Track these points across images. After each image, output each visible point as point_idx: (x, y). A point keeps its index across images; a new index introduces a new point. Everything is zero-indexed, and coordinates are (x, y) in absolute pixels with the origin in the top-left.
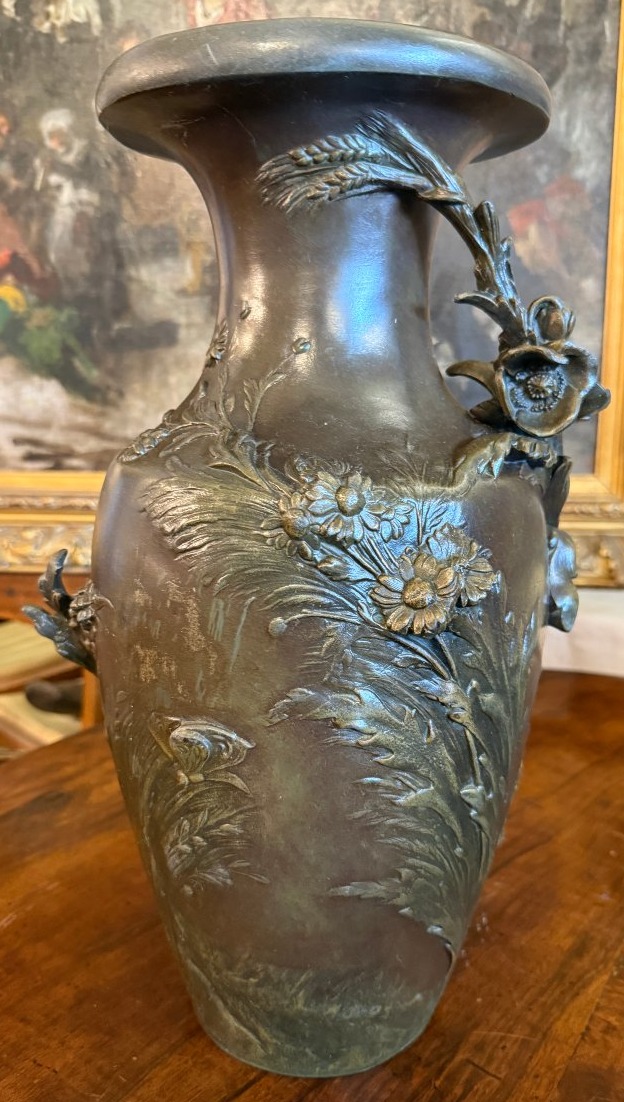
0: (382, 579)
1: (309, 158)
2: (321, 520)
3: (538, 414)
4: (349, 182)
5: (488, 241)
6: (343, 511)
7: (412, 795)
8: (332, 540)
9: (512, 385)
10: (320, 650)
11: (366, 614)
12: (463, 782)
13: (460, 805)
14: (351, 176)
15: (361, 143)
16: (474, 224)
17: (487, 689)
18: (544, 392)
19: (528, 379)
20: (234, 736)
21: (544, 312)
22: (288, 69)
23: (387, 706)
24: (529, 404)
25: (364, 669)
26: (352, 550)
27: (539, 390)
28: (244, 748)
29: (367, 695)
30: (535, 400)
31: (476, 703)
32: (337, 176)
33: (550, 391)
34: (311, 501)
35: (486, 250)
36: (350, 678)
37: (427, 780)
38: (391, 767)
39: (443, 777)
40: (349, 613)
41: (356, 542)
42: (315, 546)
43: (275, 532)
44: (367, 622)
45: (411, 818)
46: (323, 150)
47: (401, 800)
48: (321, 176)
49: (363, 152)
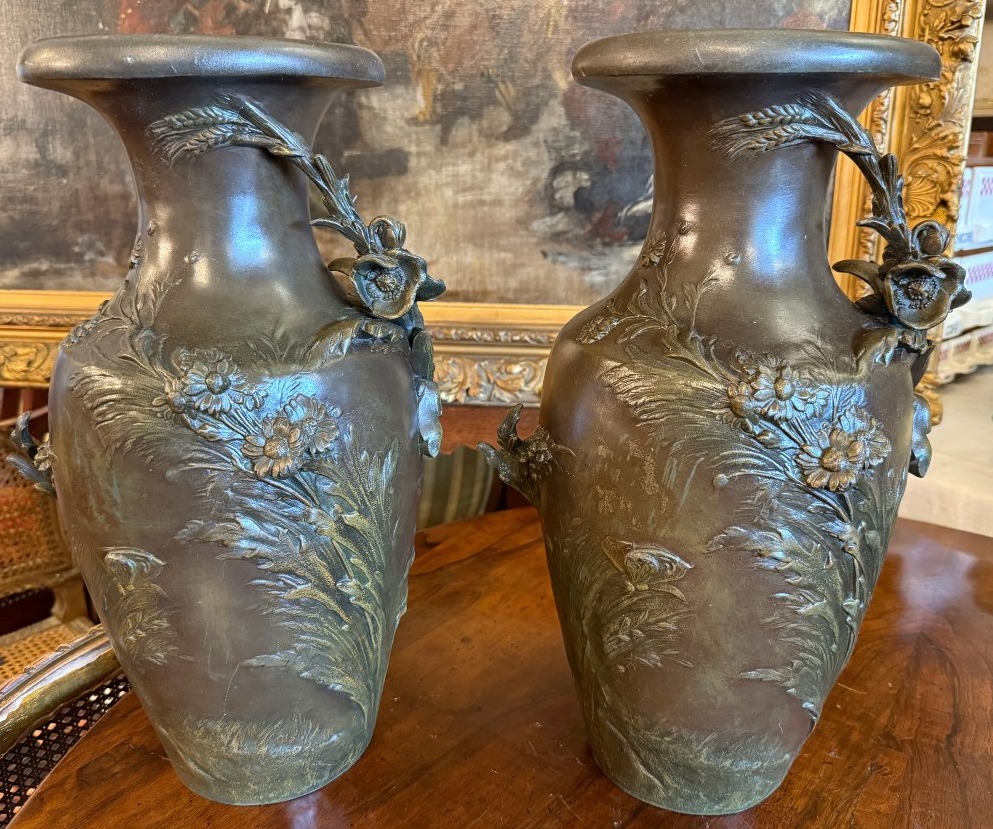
0: (805, 448)
1: (754, 121)
2: (762, 404)
3: (915, 310)
4: (784, 139)
5: (887, 182)
6: (779, 397)
7: (811, 606)
8: (771, 420)
9: (896, 288)
10: (753, 499)
11: (791, 474)
12: (846, 596)
13: (841, 612)
14: (785, 134)
15: (797, 110)
16: (877, 169)
17: (870, 527)
18: (921, 295)
19: (909, 284)
20: (678, 559)
21: (925, 233)
22: (761, 71)
23: (800, 541)
24: (907, 302)
25: (785, 514)
26: (784, 426)
27: (917, 293)
28: (686, 568)
29: (786, 533)
30: (913, 300)
31: (863, 539)
32: (775, 134)
33: (926, 295)
34: (755, 391)
35: (884, 187)
36: (773, 520)
37: (822, 596)
38: (799, 586)
39: (834, 594)
40: (777, 472)
41: (787, 420)
42: (755, 422)
43: (723, 411)
44: (791, 480)
45: (808, 624)
46: (767, 116)
47: (802, 610)
48: (762, 133)
49: (798, 117)
